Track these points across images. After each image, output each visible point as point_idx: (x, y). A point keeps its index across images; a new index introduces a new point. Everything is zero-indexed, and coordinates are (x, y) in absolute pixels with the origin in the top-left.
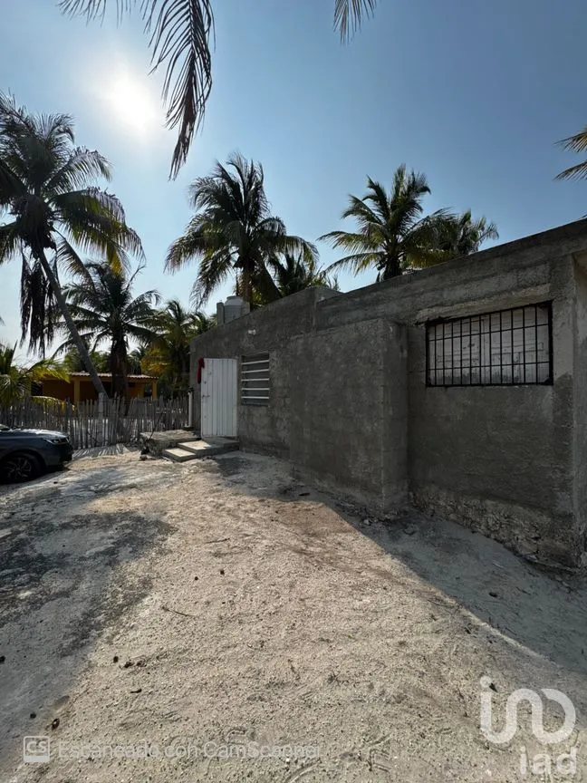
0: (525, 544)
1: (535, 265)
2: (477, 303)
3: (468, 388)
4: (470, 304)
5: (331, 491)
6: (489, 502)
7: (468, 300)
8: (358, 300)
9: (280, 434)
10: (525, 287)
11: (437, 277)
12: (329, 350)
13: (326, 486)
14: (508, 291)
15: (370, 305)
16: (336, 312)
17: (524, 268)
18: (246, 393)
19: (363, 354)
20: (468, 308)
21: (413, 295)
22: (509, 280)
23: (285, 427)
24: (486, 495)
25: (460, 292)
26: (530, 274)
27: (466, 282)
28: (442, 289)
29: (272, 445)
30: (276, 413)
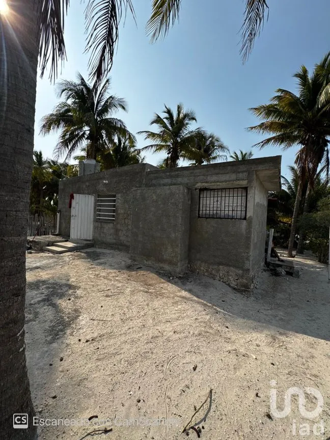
0: (233, 282)
1: (243, 172)
2: (221, 184)
3: (216, 220)
4: (218, 184)
5: (152, 266)
6: (221, 267)
7: (218, 182)
8: (168, 174)
9: (121, 238)
10: (239, 180)
11: (205, 169)
12: (155, 197)
13: (150, 263)
14: (234, 181)
15: (174, 177)
16: (156, 178)
17: (239, 172)
18: (99, 215)
19: (173, 201)
20: (218, 185)
21: (195, 176)
22: (233, 176)
23: (124, 235)
24: (220, 264)
25: (214, 178)
26: (241, 175)
27: (217, 174)
28: (207, 175)
29: (116, 244)
30: (119, 227)
